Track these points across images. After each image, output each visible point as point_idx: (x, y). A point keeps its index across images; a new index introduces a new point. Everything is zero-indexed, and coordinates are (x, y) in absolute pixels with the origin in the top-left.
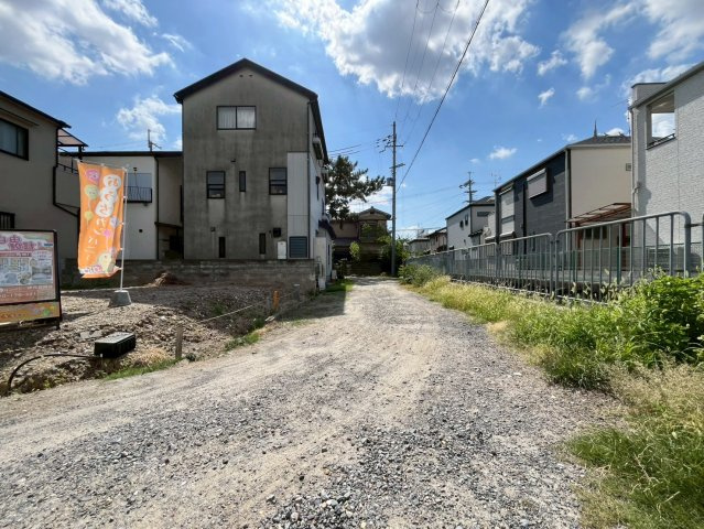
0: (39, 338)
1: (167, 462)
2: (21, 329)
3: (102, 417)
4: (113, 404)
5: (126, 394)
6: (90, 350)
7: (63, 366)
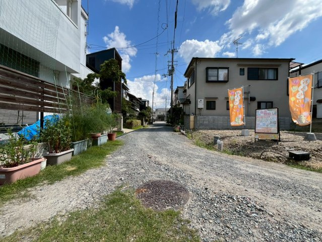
0: (271, 146)
1: (293, 195)
2: (267, 142)
3: (280, 175)
4: (286, 174)
5: (294, 173)
6: (287, 154)
7: (277, 157)
